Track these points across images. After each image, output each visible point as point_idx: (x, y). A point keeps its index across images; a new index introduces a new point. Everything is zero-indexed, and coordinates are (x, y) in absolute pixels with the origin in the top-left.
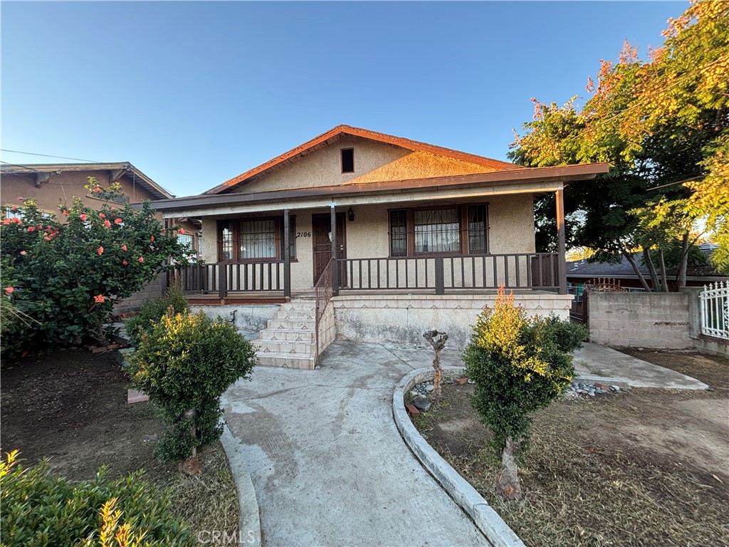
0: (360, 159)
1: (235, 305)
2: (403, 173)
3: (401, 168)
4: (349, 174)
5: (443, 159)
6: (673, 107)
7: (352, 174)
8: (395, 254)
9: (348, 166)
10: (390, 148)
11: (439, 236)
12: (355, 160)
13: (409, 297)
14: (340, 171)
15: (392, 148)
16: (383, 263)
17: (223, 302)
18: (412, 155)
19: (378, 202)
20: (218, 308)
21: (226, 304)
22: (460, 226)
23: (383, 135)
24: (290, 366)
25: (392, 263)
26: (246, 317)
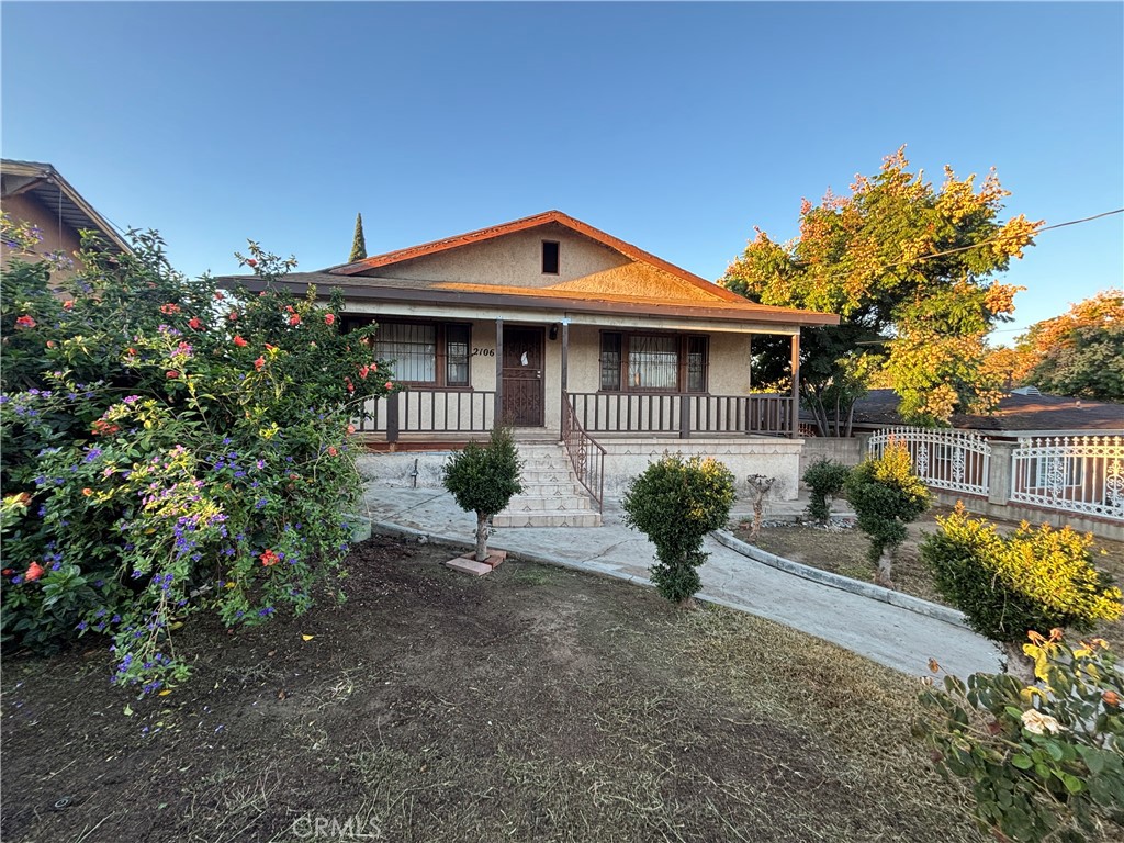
0: (566, 257)
1: (413, 451)
2: (619, 287)
3: (618, 280)
4: (551, 276)
5: (668, 277)
6: (880, 271)
7: (556, 276)
8: (606, 389)
9: (551, 265)
10: (605, 251)
11: (657, 370)
12: (561, 259)
13: (655, 441)
14: (541, 269)
15: (610, 252)
16: (592, 399)
17: (392, 447)
18: (632, 266)
19: (623, 325)
20: (385, 457)
21: (396, 451)
22: (679, 358)
23: (608, 236)
24: (571, 524)
25: (603, 399)
26: (433, 469)
